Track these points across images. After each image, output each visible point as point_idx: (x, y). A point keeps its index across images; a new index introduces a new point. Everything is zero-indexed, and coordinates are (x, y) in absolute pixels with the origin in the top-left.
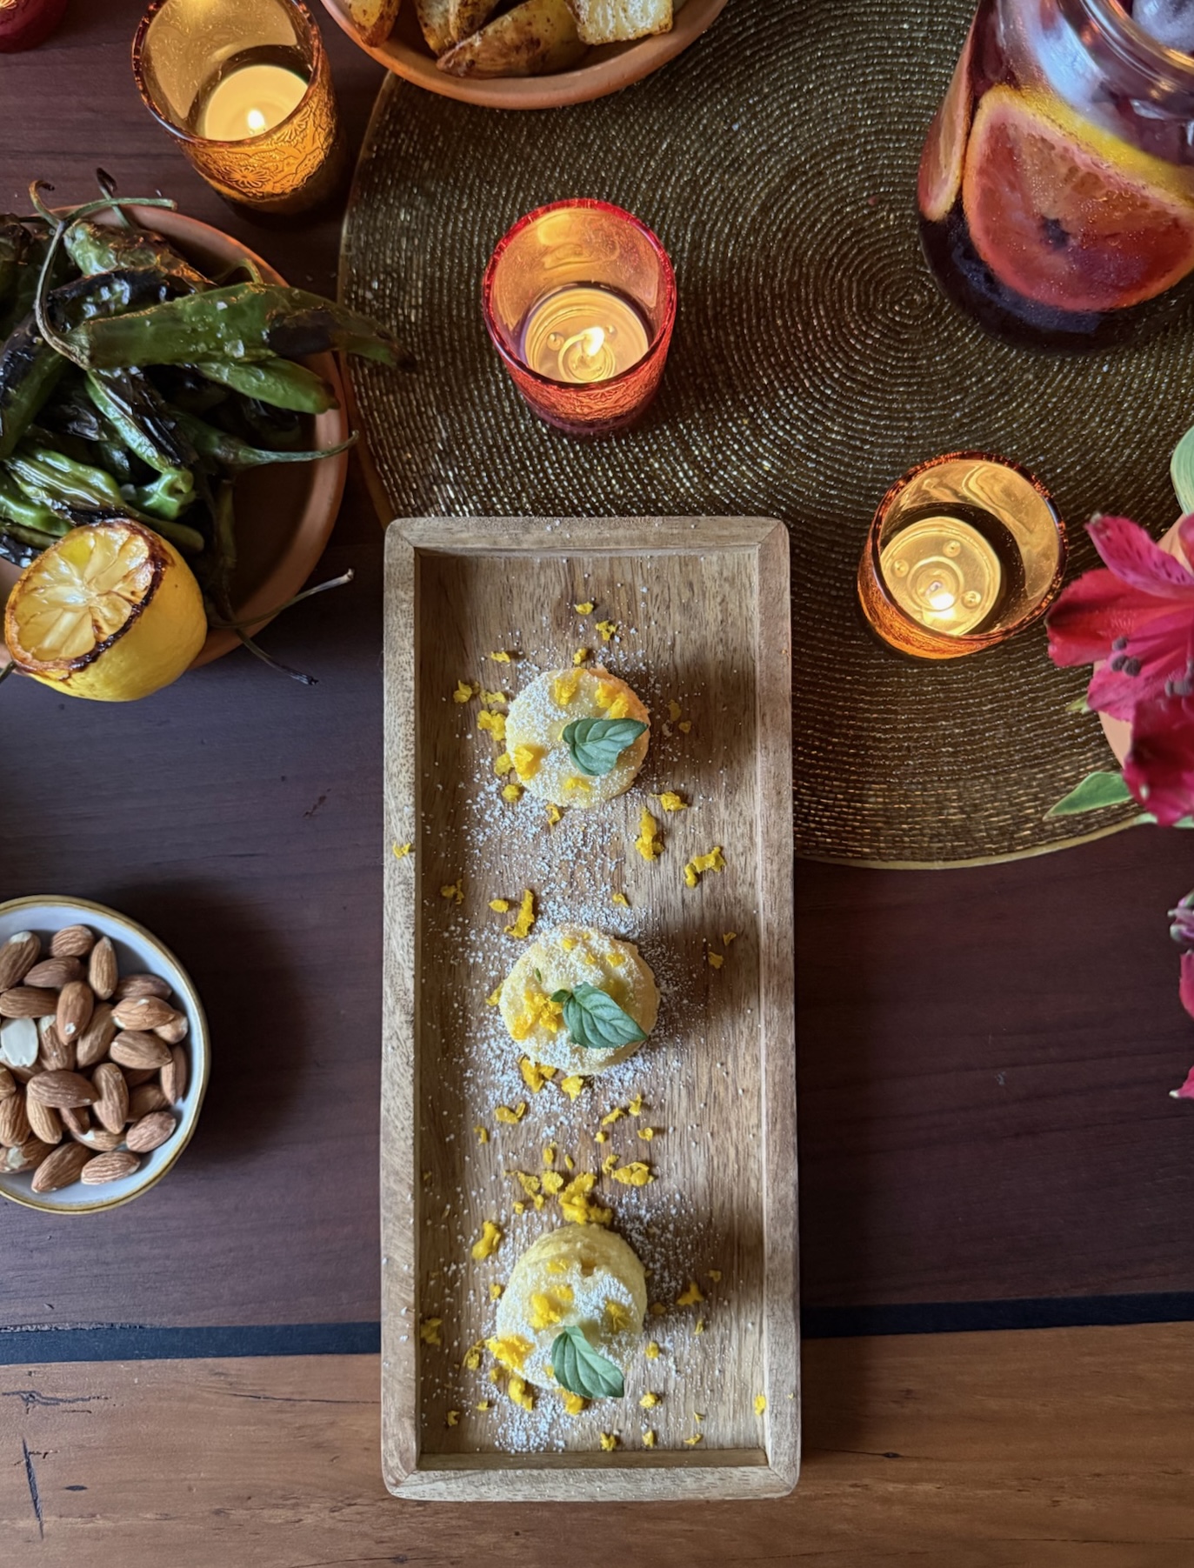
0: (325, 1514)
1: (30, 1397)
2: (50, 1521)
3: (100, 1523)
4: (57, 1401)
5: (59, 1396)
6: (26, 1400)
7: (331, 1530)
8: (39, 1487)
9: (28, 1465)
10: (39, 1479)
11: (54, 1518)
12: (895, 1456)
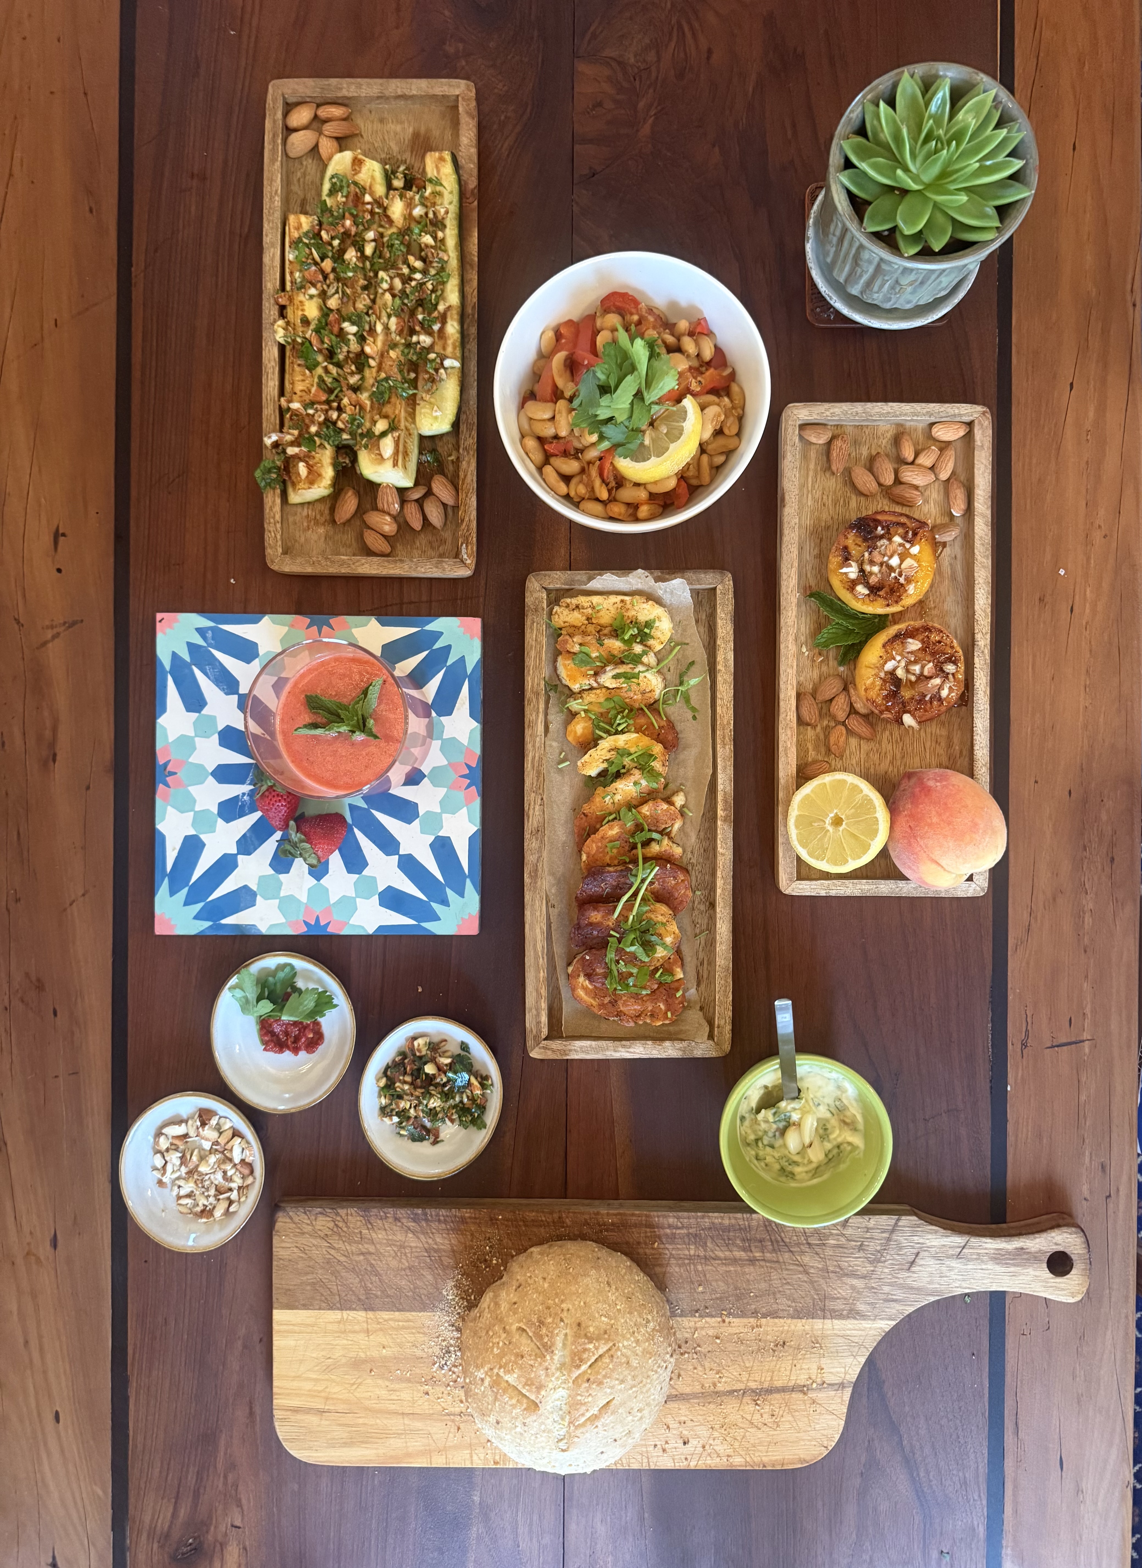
0: (1088, 897)
1: (1024, 1045)
2: (1086, 1036)
3: (1088, 1011)
4: (1027, 1030)
5: (1024, 1030)
6: (1026, 1046)
7: (1096, 894)
8: (1069, 1041)
9: (1058, 1046)
10: (1064, 1040)
11: (1085, 1034)
12: (1072, 608)
